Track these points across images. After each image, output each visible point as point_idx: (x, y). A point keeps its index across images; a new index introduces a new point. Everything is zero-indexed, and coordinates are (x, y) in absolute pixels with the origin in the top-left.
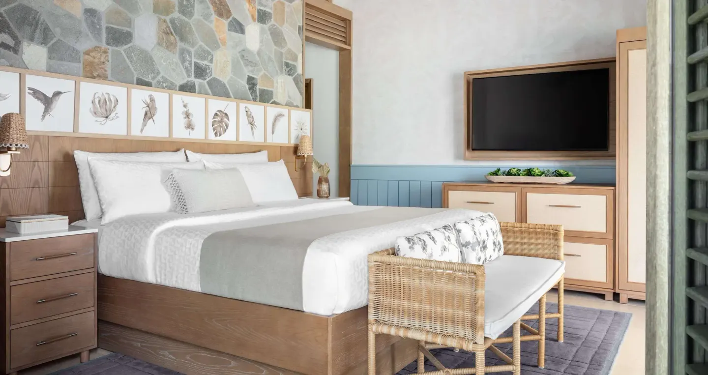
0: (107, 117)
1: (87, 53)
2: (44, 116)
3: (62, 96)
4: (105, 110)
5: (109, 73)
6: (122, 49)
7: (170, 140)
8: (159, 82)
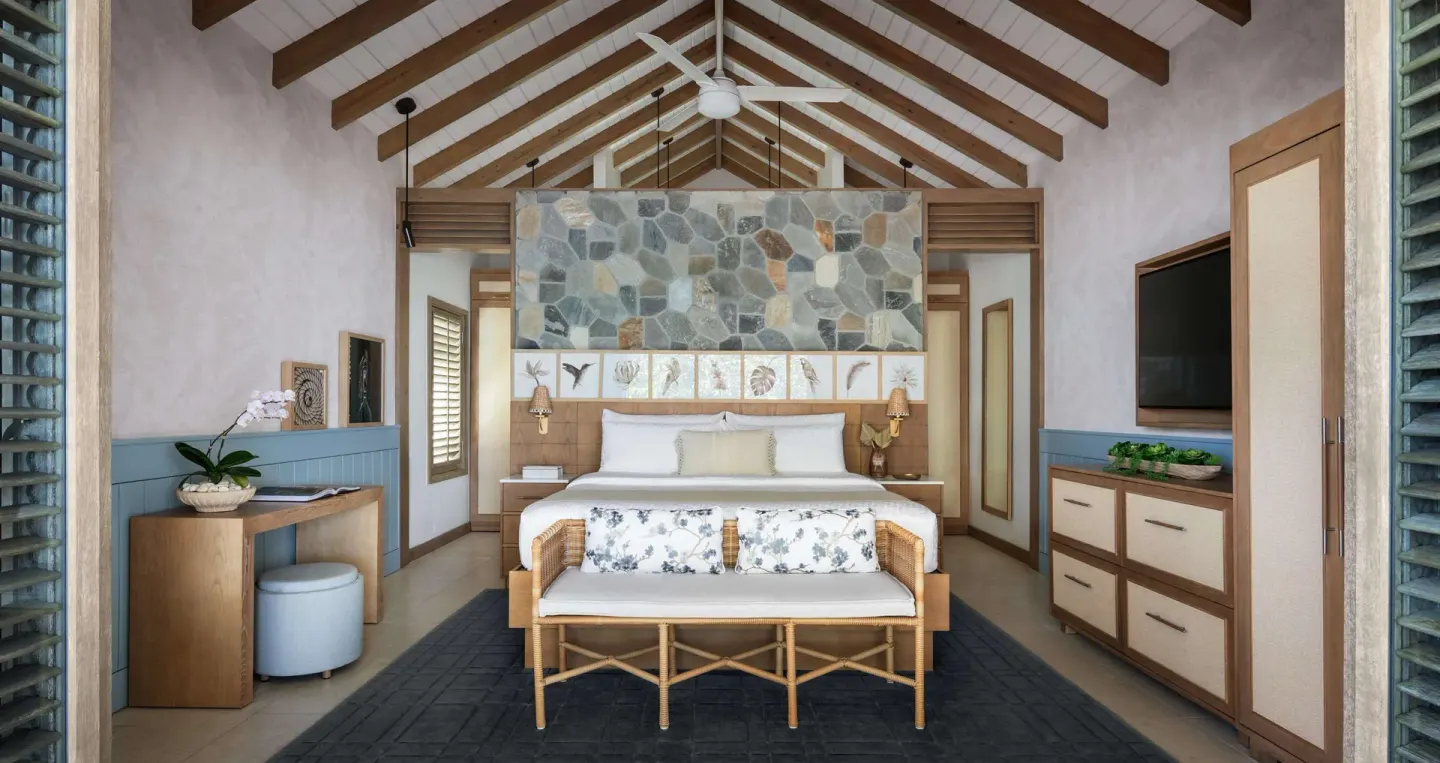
0: (629, 383)
1: (623, 326)
2: (574, 386)
3: (589, 368)
4: (626, 376)
5: (643, 341)
6: (656, 317)
7: (697, 401)
8: (695, 343)
